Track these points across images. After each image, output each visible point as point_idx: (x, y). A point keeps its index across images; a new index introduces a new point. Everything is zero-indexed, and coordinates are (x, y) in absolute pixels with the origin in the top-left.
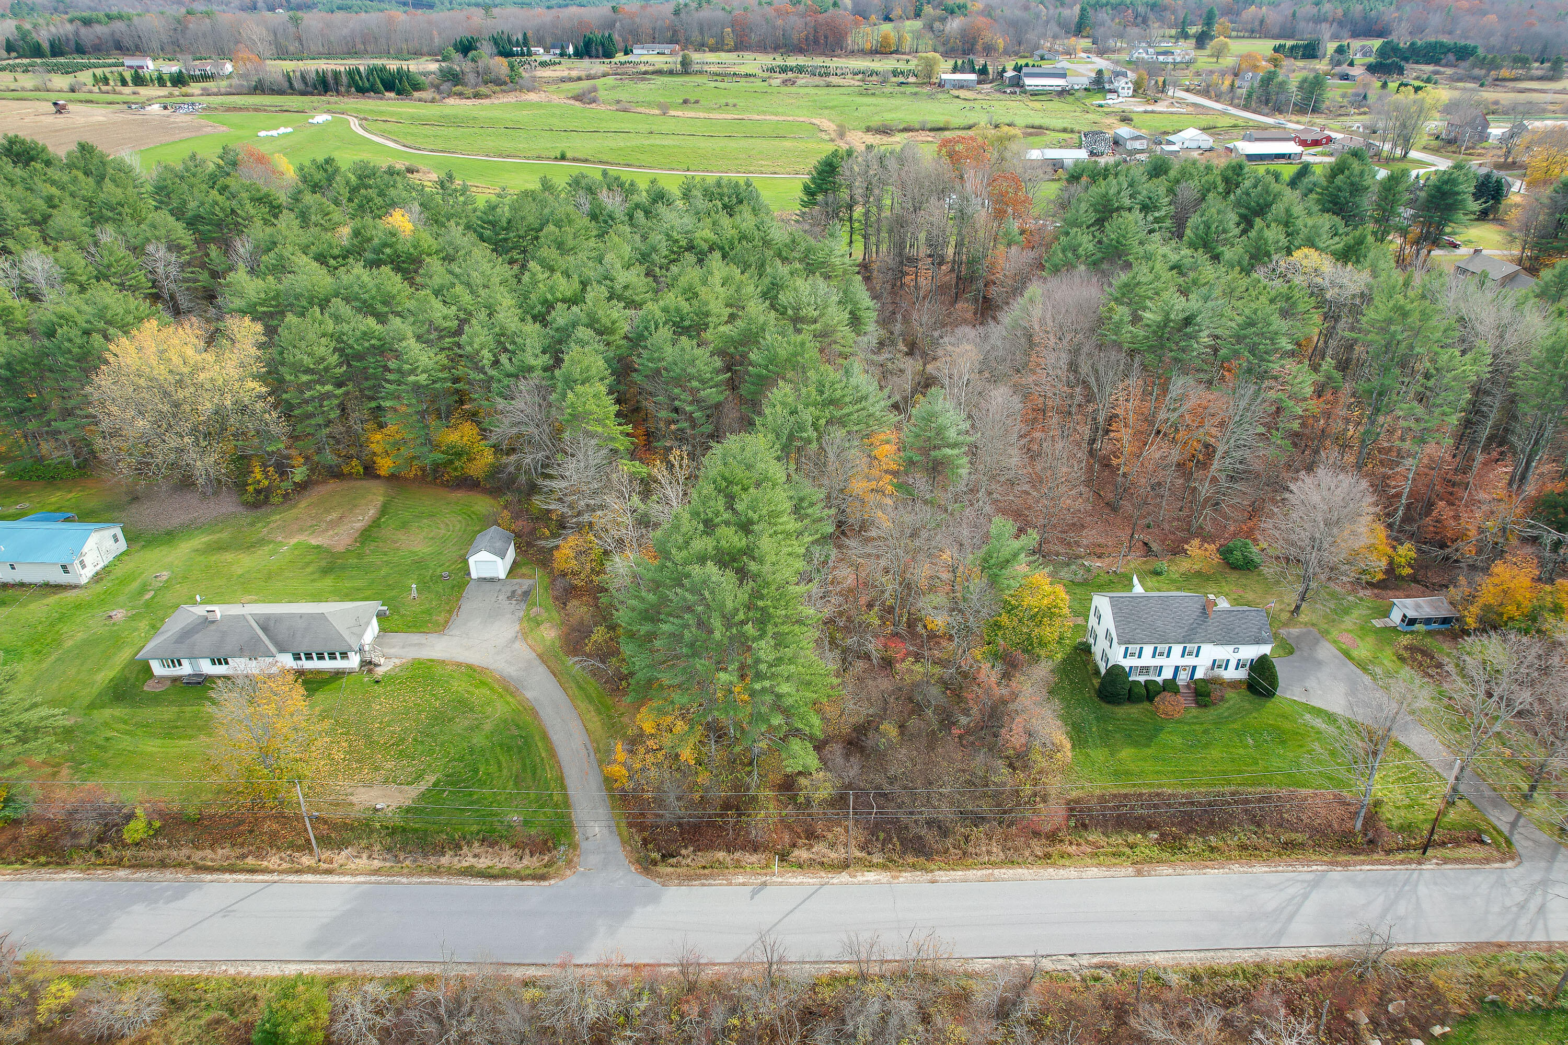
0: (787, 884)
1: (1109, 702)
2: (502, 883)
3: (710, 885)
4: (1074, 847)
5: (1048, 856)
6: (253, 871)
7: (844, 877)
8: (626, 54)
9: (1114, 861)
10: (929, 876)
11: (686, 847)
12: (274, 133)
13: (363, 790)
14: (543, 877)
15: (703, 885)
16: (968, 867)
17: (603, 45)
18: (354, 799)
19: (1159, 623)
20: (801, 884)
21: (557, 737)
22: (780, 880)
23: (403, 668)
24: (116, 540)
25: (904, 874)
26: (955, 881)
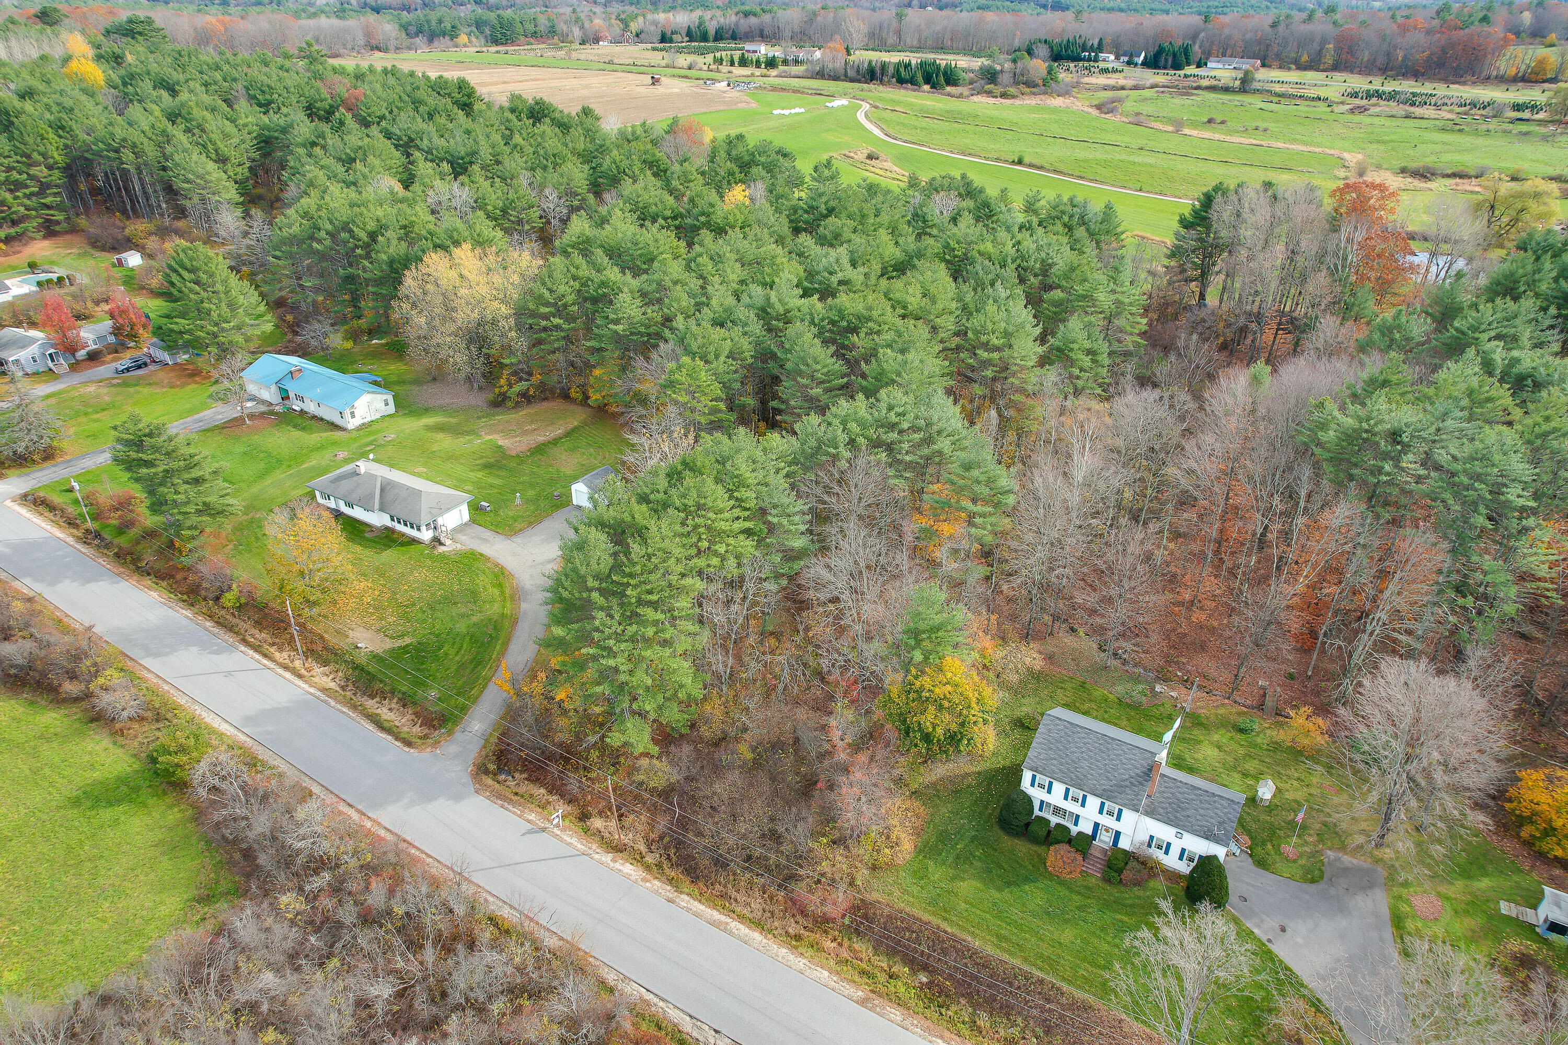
0: (561, 840)
1: (1002, 828)
2: (383, 735)
3: (506, 809)
4: (834, 945)
5: (798, 938)
6: (265, 656)
7: (607, 858)
8: (1198, 66)
9: (856, 978)
10: (672, 895)
11: (521, 772)
12: (787, 112)
13: (361, 629)
14: (409, 744)
15: (502, 807)
16: (714, 907)
17: (1174, 55)
18: (351, 633)
19: (1085, 764)
20: (570, 844)
21: (514, 647)
22: (559, 833)
23: (457, 553)
24: (387, 404)
25: (657, 882)
26: (688, 910)
